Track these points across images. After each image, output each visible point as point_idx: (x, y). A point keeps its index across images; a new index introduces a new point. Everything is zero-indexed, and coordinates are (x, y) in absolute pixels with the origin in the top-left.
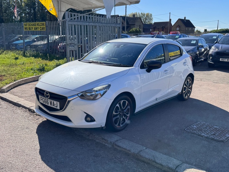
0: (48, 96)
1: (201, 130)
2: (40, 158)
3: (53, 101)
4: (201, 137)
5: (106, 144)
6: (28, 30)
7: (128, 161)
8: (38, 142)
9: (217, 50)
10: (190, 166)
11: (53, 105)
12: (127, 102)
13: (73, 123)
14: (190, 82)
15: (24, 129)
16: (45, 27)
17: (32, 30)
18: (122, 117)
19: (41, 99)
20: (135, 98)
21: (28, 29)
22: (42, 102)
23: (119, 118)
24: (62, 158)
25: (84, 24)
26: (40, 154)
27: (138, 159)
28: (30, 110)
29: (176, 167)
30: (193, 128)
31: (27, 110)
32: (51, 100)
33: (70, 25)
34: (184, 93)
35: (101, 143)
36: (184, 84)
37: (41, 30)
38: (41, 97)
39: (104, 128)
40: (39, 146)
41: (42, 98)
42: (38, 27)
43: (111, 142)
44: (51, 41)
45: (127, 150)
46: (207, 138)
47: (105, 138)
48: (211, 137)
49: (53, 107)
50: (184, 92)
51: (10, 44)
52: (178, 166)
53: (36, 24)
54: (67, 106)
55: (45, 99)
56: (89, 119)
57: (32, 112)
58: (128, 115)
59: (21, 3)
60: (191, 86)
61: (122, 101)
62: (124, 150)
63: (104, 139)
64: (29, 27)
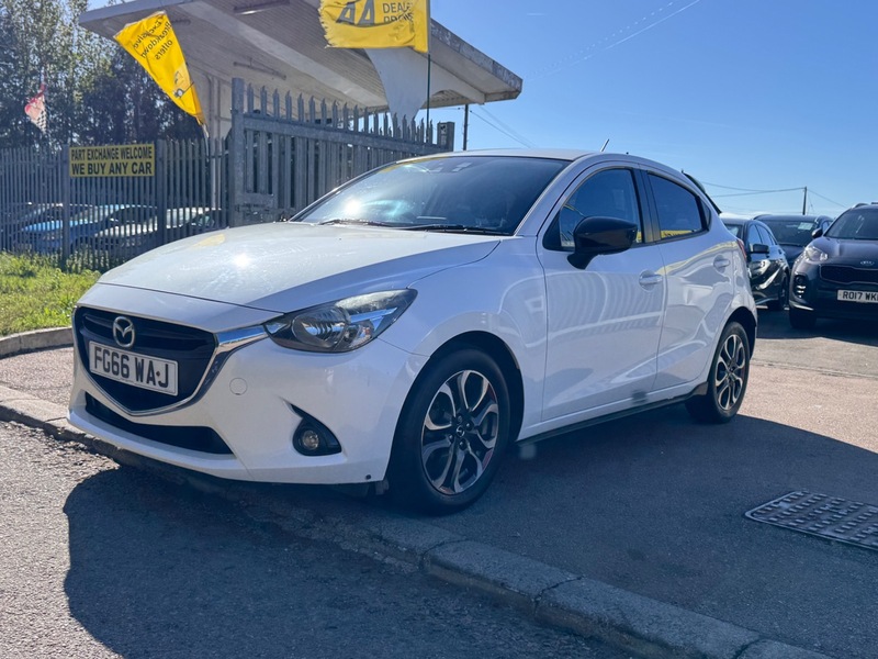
0: (127, 339)
1: (816, 518)
2: (66, 605)
3: (147, 360)
4: (820, 544)
5: (387, 560)
6: (86, 174)
7: (495, 626)
8: (67, 544)
9: (824, 258)
10: (801, 650)
11: (151, 379)
12: (486, 382)
13: (235, 457)
14: (741, 345)
15: (8, 494)
16: (152, 161)
17: (100, 174)
18: (464, 447)
19: (97, 358)
20: (519, 371)
21: (86, 171)
22: (99, 370)
23: (451, 453)
24: (172, 610)
25: (306, 135)
26: (65, 591)
27: (544, 623)
28: (49, 430)
29: (733, 652)
30: (780, 511)
31: (38, 430)
32: (140, 357)
33: (252, 133)
34: (719, 388)
35: (365, 556)
36: (719, 351)
37: (137, 175)
38: (97, 349)
39: (380, 491)
40: (68, 561)
41: (100, 354)
42: (125, 161)
43: (411, 551)
44: (172, 224)
45: (488, 581)
46: (849, 545)
47: (384, 535)
48: (866, 542)
49: (150, 386)
50: (718, 383)
51: (9, 235)
52: (745, 647)
53: (119, 152)
54: (212, 377)
55: (115, 354)
56: (312, 441)
57: (57, 438)
58: (491, 444)
59: (70, 92)
60: (744, 363)
61: (467, 373)
62: (472, 582)
63: (381, 538)
64: (92, 162)
